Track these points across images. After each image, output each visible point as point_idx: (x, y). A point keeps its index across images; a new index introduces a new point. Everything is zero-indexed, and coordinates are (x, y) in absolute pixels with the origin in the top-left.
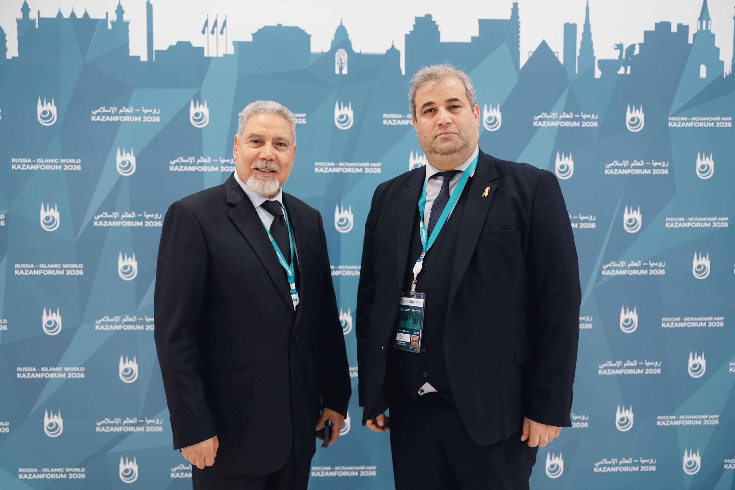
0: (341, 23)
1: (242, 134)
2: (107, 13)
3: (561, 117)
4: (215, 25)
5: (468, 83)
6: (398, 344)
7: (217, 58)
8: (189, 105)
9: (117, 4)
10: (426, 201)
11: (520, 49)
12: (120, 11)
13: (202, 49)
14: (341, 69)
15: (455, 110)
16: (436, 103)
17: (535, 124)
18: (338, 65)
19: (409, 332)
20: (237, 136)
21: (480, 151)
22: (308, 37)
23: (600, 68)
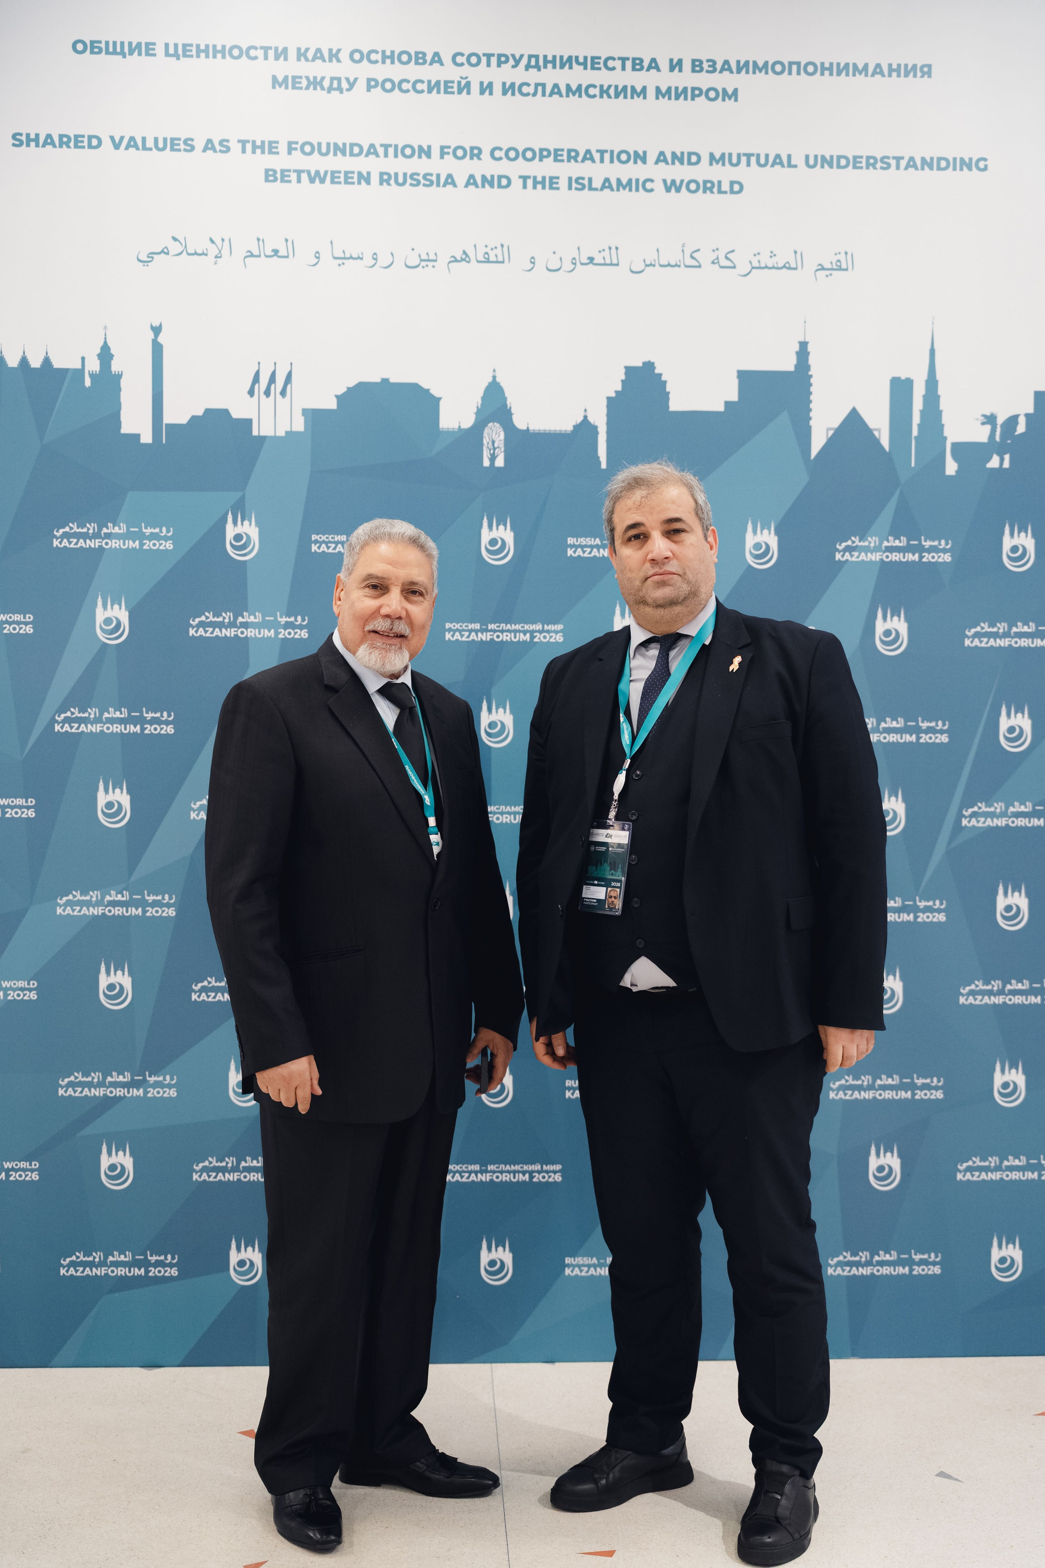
0: (494, 377)
1: (350, 574)
2: (83, 359)
3: (886, 544)
4: (272, 379)
5: (699, 492)
6: (584, 903)
7: (275, 438)
8: (224, 520)
9: (102, 344)
10: (631, 681)
11: (812, 423)
12: (105, 355)
13: (249, 422)
14: (493, 458)
15: (676, 538)
16: (647, 524)
17: (838, 556)
18: (488, 451)
19: (603, 883)
20: (342, 575)
21: (718, 604)
22: (435, 402)
23: (955, 457)
